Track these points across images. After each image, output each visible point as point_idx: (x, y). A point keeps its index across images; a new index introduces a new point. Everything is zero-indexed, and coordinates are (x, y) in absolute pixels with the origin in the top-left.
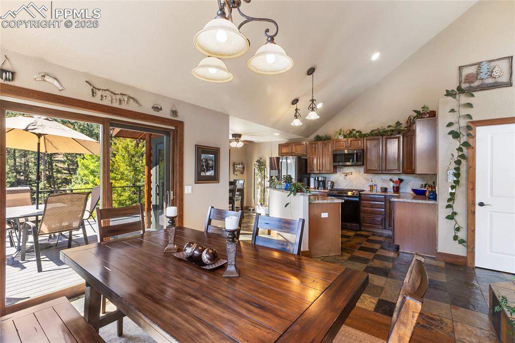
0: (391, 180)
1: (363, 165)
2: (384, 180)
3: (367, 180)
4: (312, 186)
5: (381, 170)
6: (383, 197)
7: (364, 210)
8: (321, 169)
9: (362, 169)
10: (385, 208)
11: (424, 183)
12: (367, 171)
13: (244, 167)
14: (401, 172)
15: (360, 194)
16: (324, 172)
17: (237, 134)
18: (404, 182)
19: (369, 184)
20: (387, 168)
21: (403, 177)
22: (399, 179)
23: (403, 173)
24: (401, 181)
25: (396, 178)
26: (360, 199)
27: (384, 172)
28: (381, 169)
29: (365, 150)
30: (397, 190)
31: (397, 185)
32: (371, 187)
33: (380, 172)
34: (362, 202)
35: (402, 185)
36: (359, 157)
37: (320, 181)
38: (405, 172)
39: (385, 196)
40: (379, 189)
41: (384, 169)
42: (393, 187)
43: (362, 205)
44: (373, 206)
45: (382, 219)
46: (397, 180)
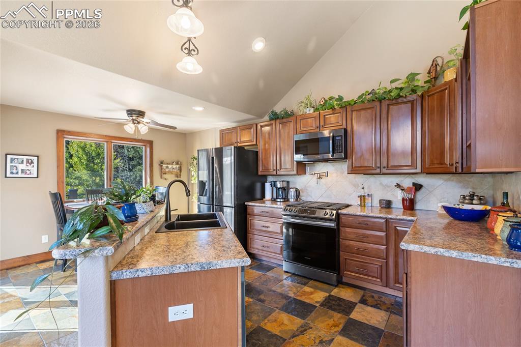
0: (398, 186)
1: (346, 158)
2: (385, 187)
3: (356, 186)
4: (268, 195)
5: (380, 168)
6: (383, 221)
7: (348, 246)
8: (278, 168)
9: (344, 166)
10: (387, 245)
11: (466, 192)
12: (354, 170)
13: (180, 167)
14: (419, 170)
15: (338, 214)
16: (282, 173)
17: (134, 111)
18: (423, 190)
19: (359, 194)
20: (391, 163)
21: (422, 180)
22: (414, 184)
23: (422, 172)
24: (418, 187)
25: (407, 182)
26: (338, 225)
27: (384, 171)
28: (378, 165)
29: (349, 129)
30: (410, 205)
31: (410, 196)
32: (362, 198)
33: (378, 171)
34: (342, 229)
35: (420, 195)
36: (337, 143)
37: (279, 189)
38: (428, 171)
39: (387, 220)
40: (376, 203)
41: (384, 163)
42: (403, 199)
43: (342, 235)
44: (363, 239)
45: (381, 267)
46: (411, 186)
